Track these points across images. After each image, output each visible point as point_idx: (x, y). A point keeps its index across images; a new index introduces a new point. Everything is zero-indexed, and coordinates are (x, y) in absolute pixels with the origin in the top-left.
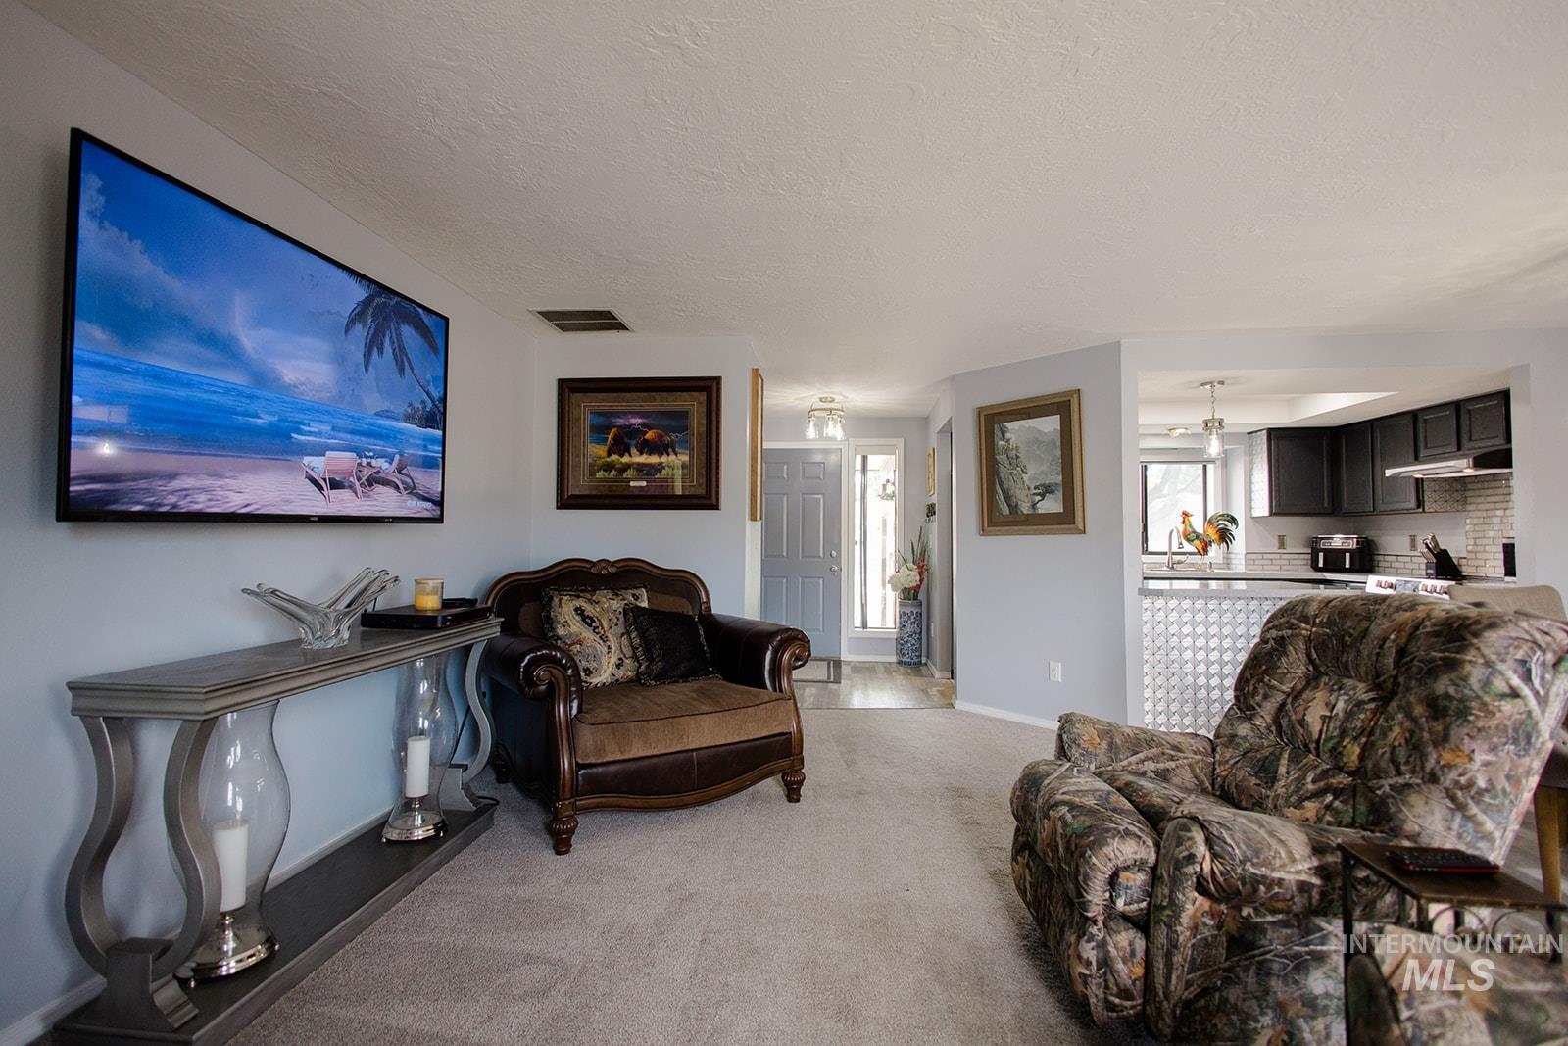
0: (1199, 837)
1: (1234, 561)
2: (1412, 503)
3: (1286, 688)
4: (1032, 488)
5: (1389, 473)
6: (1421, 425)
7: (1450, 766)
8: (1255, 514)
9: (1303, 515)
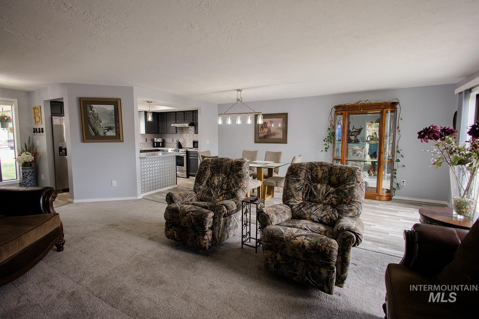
0: (224, 207)
2: (175, 132)
3: (208, 177)
5: (172, 125)
6: (177, 115)
7: (242, 185)
8: (141, 133)
9: (152, 133)
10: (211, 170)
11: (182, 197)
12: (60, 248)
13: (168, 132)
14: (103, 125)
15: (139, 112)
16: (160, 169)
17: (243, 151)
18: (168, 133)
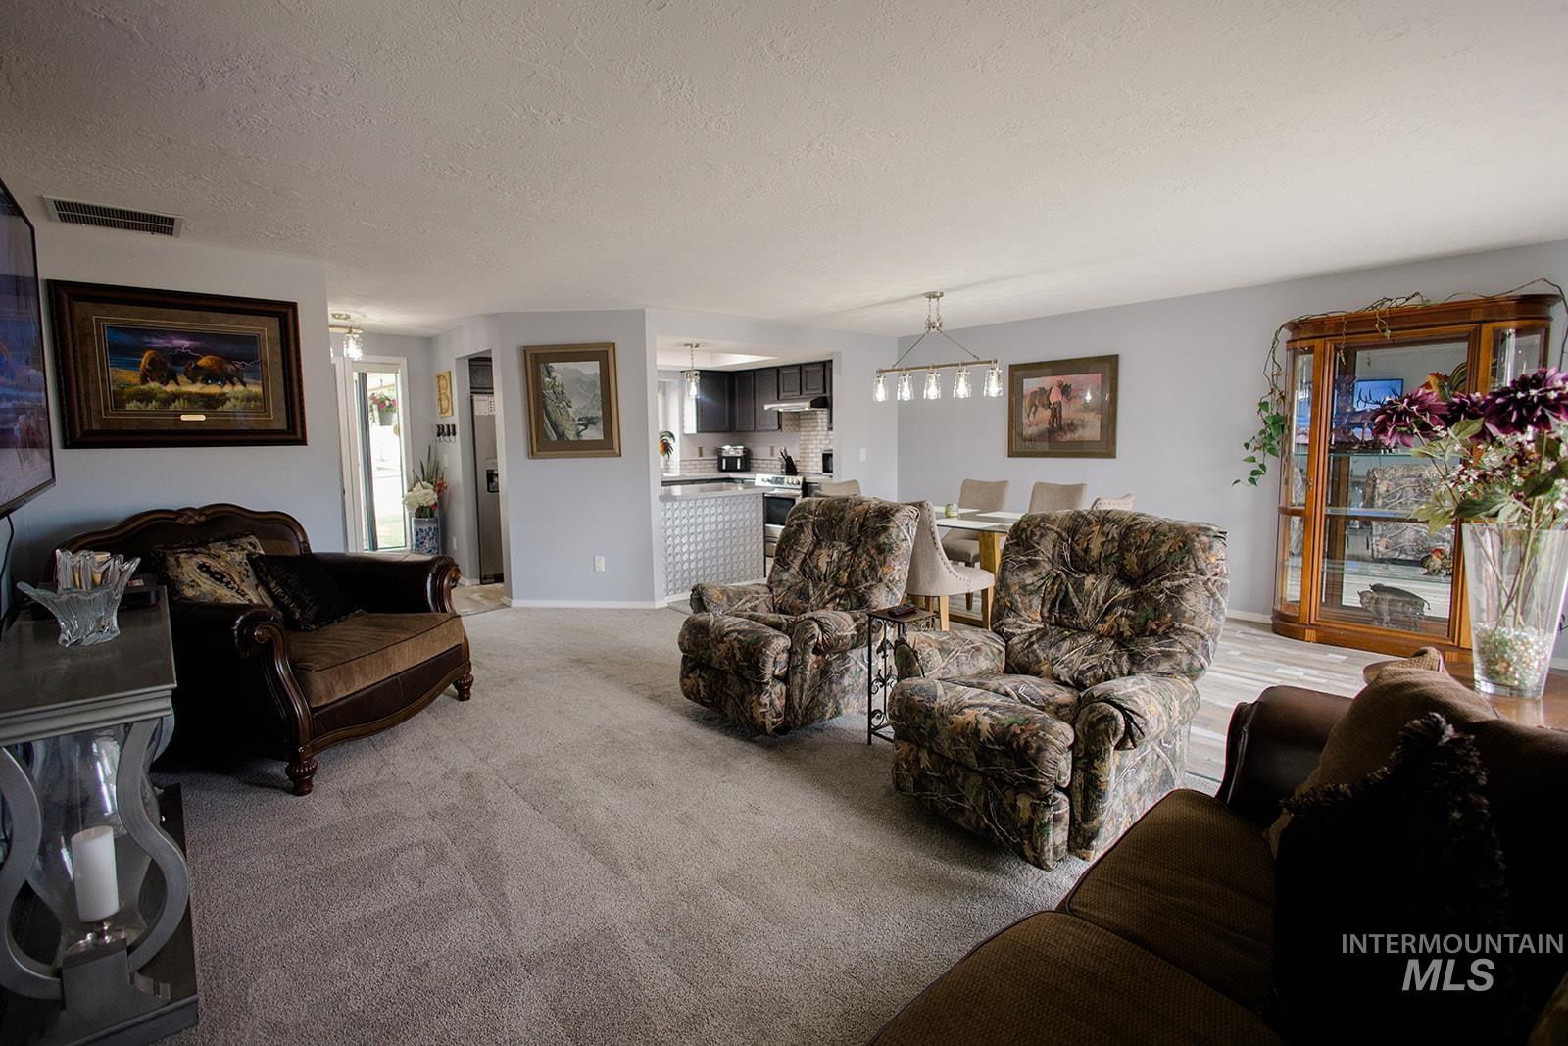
0: (816, 625)
1: (671, 467)
2: (776, 427)
3: (805, 551)
4: (576, 419)
5: (767, 407)
6: (781, 375)
7: (886, 574)
8: (686, 432)
9: (714, 432)
10: (814, 529)
11: (728, 597)
12: (463, 694)
13: (759, 428)
14: (575, 413)
16: (717, 531)
17: (964, 483)
18: (759, 431)
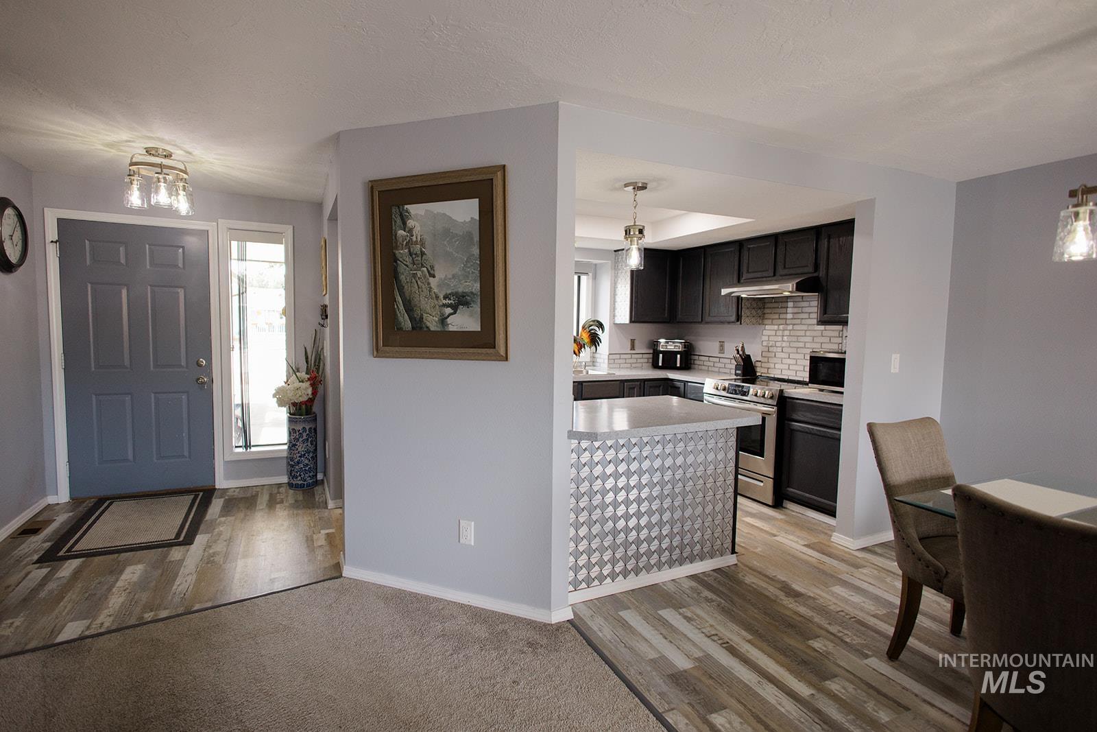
1: (598, 360)
2: (733, 318)
4: (442, 297)
5: (724, 292)
6: (744, 252)
8: (618, 321)
9: (650, 322)
13: (707, 319)
14: (439, 286)
15: (615, 251)
18: (707, 323)
